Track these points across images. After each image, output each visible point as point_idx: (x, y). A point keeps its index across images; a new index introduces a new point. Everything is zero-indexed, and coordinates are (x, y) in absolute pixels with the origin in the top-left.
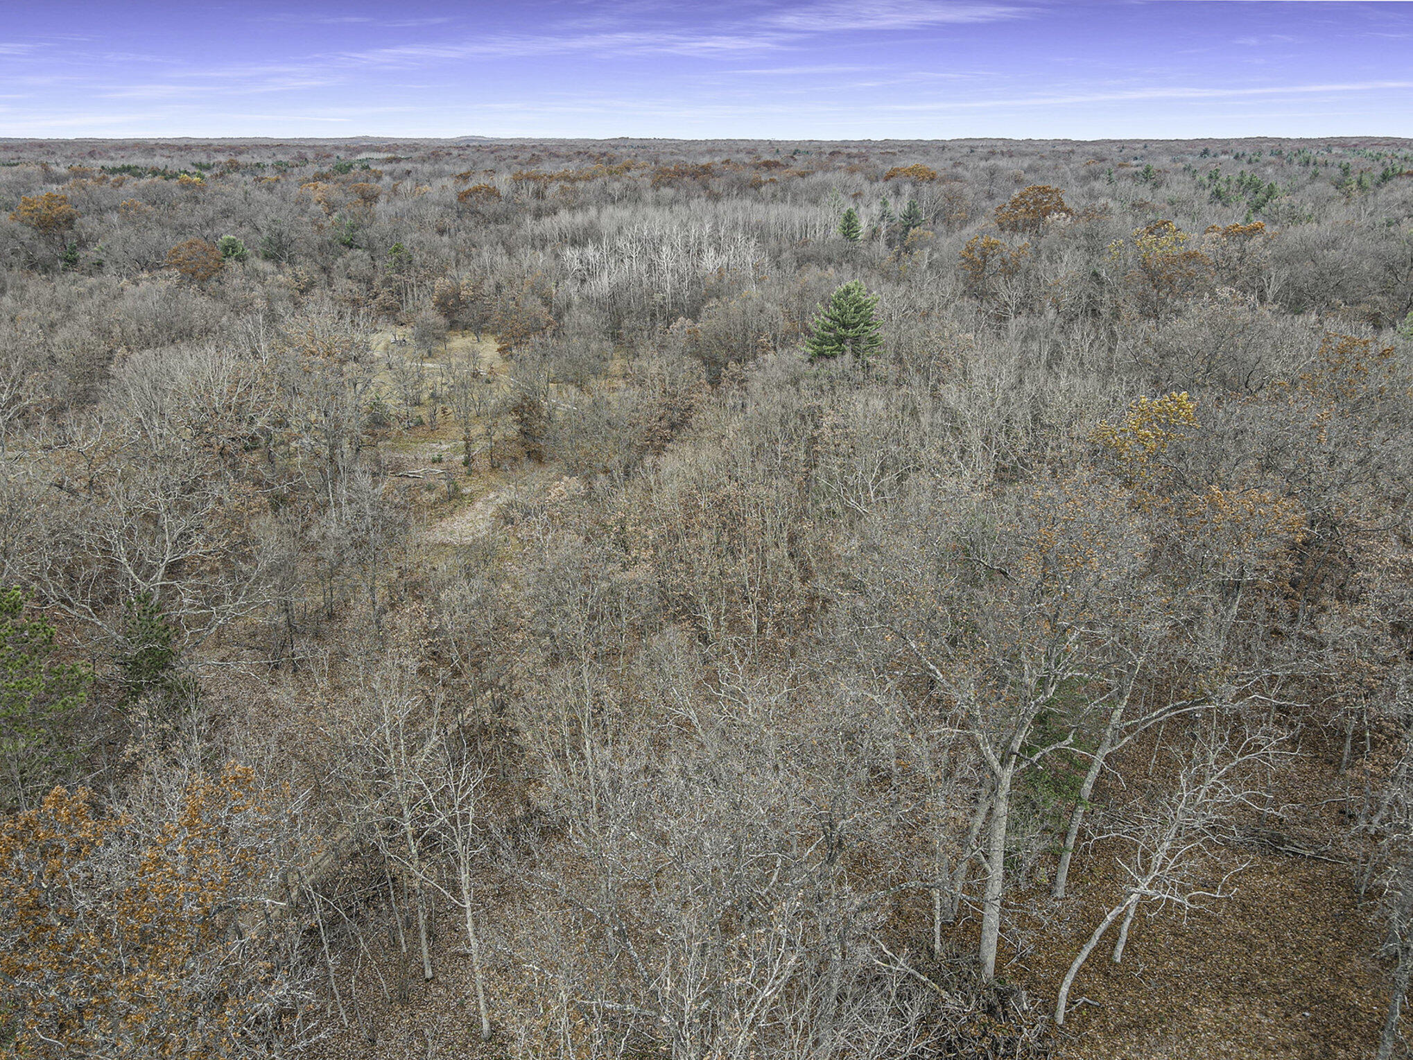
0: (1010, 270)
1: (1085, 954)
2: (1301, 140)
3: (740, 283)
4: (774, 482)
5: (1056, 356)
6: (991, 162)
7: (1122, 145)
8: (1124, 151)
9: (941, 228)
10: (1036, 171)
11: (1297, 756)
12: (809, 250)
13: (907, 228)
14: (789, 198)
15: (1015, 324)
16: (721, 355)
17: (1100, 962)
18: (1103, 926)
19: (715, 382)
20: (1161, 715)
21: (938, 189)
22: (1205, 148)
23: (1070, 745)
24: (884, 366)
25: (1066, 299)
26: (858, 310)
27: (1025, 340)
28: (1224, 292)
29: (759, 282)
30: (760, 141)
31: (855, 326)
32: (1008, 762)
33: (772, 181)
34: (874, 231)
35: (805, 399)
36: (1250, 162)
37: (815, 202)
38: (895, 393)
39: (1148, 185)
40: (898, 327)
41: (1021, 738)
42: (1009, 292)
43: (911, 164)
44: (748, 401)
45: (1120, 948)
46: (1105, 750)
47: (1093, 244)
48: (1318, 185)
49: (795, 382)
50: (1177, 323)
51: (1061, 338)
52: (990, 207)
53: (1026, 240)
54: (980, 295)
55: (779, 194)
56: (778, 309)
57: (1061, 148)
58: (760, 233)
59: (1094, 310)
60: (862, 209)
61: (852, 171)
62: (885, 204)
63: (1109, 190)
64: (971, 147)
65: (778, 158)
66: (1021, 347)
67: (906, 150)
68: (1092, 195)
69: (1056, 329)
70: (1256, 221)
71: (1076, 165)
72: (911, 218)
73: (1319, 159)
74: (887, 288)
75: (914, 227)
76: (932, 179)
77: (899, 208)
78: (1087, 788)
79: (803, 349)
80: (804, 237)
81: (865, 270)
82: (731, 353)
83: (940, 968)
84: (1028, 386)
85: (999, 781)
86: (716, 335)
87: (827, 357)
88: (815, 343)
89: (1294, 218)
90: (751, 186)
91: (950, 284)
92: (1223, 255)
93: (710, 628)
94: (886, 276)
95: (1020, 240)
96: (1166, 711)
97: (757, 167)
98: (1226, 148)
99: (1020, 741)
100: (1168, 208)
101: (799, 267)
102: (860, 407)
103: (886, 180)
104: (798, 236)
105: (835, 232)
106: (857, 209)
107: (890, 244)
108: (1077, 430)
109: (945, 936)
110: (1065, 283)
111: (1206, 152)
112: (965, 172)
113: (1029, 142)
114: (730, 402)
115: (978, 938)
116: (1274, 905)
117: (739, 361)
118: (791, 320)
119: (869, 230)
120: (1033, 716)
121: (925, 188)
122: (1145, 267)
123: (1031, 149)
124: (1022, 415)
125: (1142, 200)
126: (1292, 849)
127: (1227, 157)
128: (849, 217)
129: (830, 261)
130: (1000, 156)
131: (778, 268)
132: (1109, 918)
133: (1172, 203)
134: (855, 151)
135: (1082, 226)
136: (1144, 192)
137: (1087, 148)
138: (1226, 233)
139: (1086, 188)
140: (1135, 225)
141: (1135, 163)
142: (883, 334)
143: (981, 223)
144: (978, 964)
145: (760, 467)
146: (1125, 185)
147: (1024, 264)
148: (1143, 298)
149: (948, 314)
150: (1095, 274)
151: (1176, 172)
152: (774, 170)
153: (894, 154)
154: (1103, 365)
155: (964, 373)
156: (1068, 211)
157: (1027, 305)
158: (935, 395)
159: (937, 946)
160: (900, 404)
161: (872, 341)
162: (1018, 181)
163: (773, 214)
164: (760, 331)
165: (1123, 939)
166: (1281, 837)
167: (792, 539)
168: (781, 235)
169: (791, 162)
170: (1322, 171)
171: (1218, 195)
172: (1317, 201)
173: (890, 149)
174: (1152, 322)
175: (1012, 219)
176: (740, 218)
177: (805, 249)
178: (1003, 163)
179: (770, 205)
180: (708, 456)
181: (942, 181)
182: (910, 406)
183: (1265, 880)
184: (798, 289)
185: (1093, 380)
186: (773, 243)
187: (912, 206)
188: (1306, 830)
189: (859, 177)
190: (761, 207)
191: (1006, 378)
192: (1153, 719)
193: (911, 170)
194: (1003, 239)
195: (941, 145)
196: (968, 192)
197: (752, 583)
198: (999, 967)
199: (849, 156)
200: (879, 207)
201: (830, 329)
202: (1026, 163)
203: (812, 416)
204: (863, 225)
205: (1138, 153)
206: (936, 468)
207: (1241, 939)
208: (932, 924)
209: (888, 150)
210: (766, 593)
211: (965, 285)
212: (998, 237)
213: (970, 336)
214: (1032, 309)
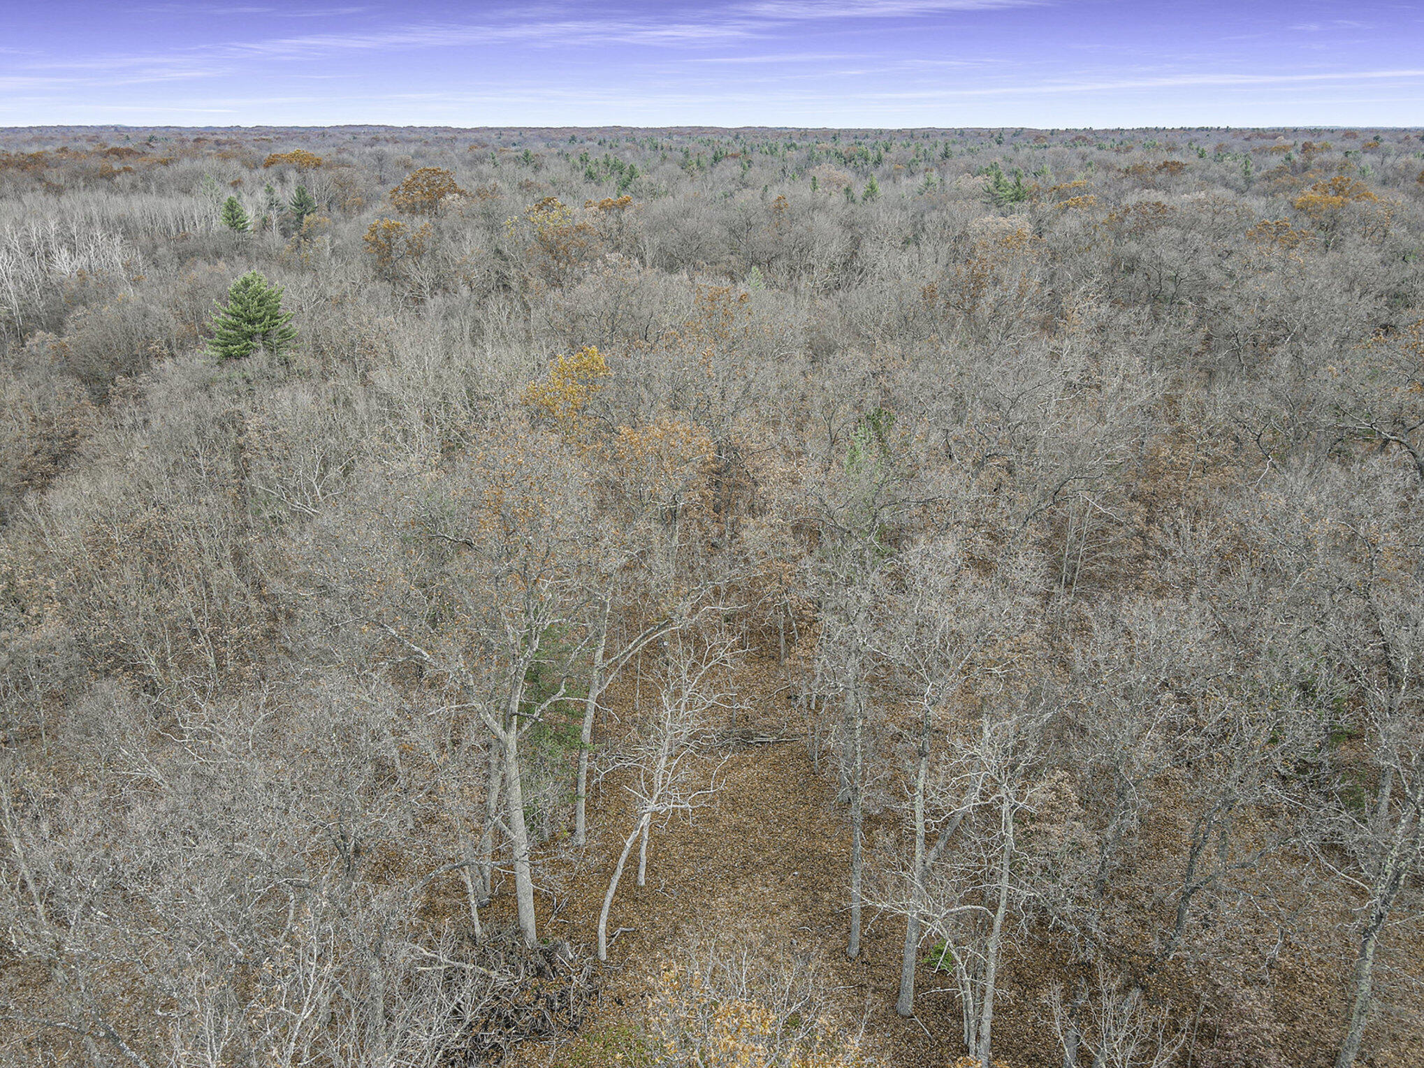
0: (417, 251)
1: (613, 886)
2: (647, 129)
3: (111, 286)
4: (203, 500)
5: (477, 332)
6: (377, 148)
7: (500, 131)
8: (503, 138)
9: (337, 214)
10: (423, 157)
11: (748, 652)
12: (191, 244)
13: (301, 216)
14: (153, 188)
15: (434, 303)
16: (104, 370)
17: (628, 891)
18: (625, 855)
19: (103, 399)
20: (635, 646)
21: (327, 176)
22: (573, 135)
23: (564, 695)
24: (304, 360)
25: (476, 276)
26: (261, 302)
27: (445, 318)
28: (613, 258)
29: (136, 282)
30: (102, 127)
31: (261, 320)
32: (510, 725)
33: (126, 169)
34: (264, 220)
35: (223, 404)
36: (611, 147)
37: (187, 192)
38: (323, 388)
39: (530, 168)
40: (311, 319)
41: (517, 699)
42: (421, 273)
43: (292, 151)
44: (151, 416)
45: (642, 871)
46: (595, 693)
47: (492, 224)
48: (668, 166)
49: (206, 388)
50: (580, 289)
51: (479, 314)
52: (384, 190)
53: (426, 221)
54: (393, 279)
55: (140, 185)
56: (166, 310)
57: (445, 135)
58: (127, 229)
59: (505, 286)
60: (245, 197)
61: (225, 157)
62: (270, 191)
63: (495, 172)
64: (354, 132)
65: (130, 146)
66: (443, 326)
67: (282, 136)
68: (480, 176)
69: (472, 306)
70: (624, 196)
71: (461, 151)
72: (303, 205)
73: (665, 144)
74: (290, 278)
75: (308, 214)
76: (318, 165)
77: (286, 195)
78: (586, 732)
79: (208, 352)
80: (181, 230)
81: (261, 262)
82: (115, 365)
83: (484, 950)
84: (457, 362)
85: (506, 747)
86: (92, 347)
87: (237, 358)
88: (218, 344)
89: (654, 194)
90: (102, 177)
91: (358, 269)
92: (604, 227)
93: (157, 674)
94: (287, 266)
95: (421, 222)
96: (639, 641)
97: (105, 155)
98: (589, 136)
99: (517, 701)
100: (552, 188)
101: (182, 264)
102: (287, 403)
103: (267, 166)
104: (173, 229)
105: (219, 223)
106: (239, 197)
107: (285, 233)
108: (511, 397)
109: (483, 919)
110: (472, 260)
111: (573, 138)
112: (351, 158)
113: (411, 129)
114: (129, 421)
115: (515, 909)
116: (755, 792)
117: (129, 374)
118: (185, 322)
119: (259, 220)
120: (524, 673)
121: (312, 174)
122: (542, 240)
123: (413, 136)
124: (457, 389)
125: (527, 180)
126: (759, 739)
127: (591, 143)
128: (231, 206)
129: (218, 254)
130: (384, 143)
131: (157, 266)
132: (628, 845)
133: (554, 184)
134: (224, 138)
135: (477, 205)
136: (527, 174)
137: (467, 135)
138: (602, 207)
139: (474, 172)
140: (524, 203)
141: (514, 148)
142: (296, 327)
143: (379, 207)
144: (520, 932)
145: (181, 484)
146: (509, 167)
147: (429, 245)
148: (545, 269)
149: (362, 300)
150: (499, 252)
151: (552, 155)
152: (128, 159)
153: (270, 141)
154: (523, 335)
155: (392, 358)
156: (461, 193)
157: (441, 285)
158: (365, 382)
159: (478, 930)
160: (331, 397)
161: (284, 335)
162: (408, 167)
163: (138, 206)
164: (149, 339)
165: (643, 863)
166: (749, 732)
167: (238, 556)
168: (153, 230)
169: (148, 149)
170: (668, 154)
171: (590, 176)
172: (669, 179)
173: (263, 135)
174: (558, 290)
175: (410, 201)
176: (95, 213)
177: (185, 243)
178: (388, 149)
179: (132, 197)
180: (111, 483)
181: (329, 166)
182: (342, 398)
183: (745, 773)
184: (186, 287)
185: (516, 349)
186: (143, 238)
187: (301, 192)
188: (767, 721)
189: (234, 165)
190: (120, 199)
191: (433, 357)
192: (630, 651)
193: (293, 156)
194: (404, 220)
195: (321, 132)
196: (360, 178)
197: (198, 612)
198: (540, 929)
199: (218, 143)
200: (265, 195)
201: (234, 327)
202: (412, 148)
203: (234, 422)
204: (250, 215)
205: (515, 139)
206: (382, 455)
207: (736, 829)
208: (469, 910)
209: (263, 137)
210: (218, 619)
211: (375, 270)
212: (398, 219)
213: (391, 318)
214: (446, 289)
